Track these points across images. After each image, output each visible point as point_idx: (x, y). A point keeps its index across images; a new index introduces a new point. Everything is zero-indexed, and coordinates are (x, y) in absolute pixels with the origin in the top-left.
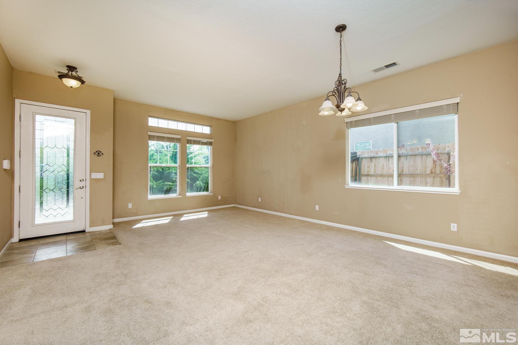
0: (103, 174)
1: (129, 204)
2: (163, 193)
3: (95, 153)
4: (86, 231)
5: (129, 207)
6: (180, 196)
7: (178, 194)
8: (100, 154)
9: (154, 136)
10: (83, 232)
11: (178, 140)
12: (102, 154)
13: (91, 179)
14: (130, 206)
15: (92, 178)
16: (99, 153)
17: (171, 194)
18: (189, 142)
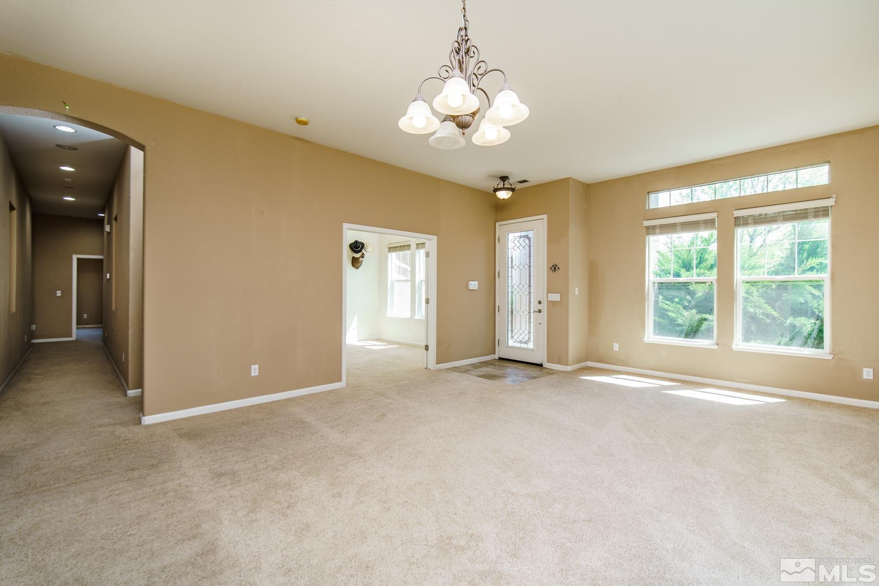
0: (559, 295)
1: (614, 344)
2: (683, 335)
3: (551, 268)
4: (544, 366)
5: (615, 350)
6: (716, 347)
7: (715, 342)
8: (557, 269)
9: (654, 227)
10: (541, 365)
11: (709, 224)
12: (558, 268)
13: (548, 302)
14: (616, 347)
15: (549, 300)
16: (555, 268)
17: (701, 338)
18: (740, 222)
